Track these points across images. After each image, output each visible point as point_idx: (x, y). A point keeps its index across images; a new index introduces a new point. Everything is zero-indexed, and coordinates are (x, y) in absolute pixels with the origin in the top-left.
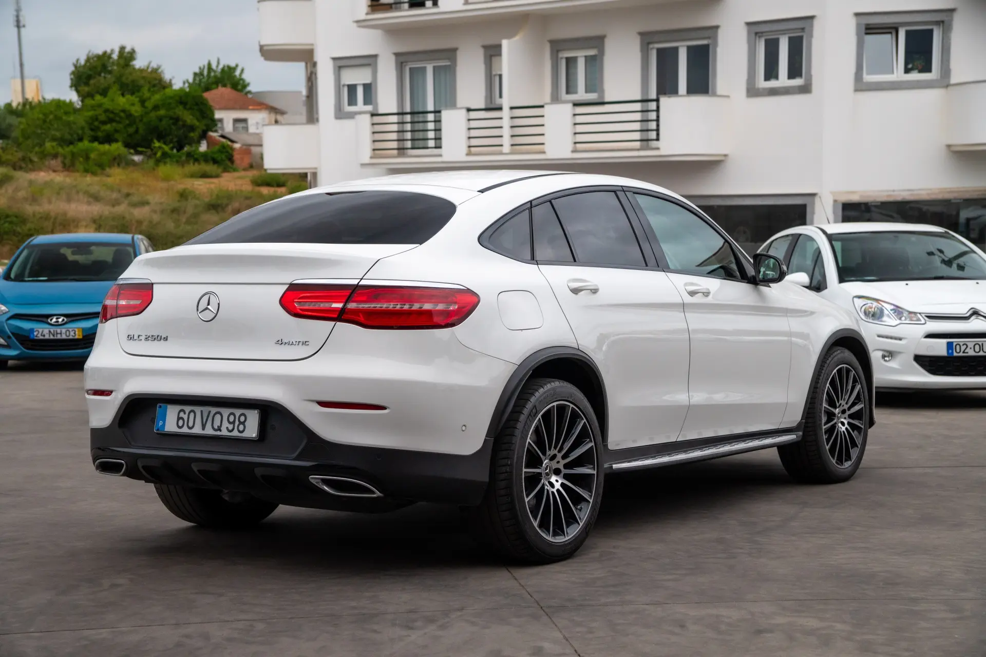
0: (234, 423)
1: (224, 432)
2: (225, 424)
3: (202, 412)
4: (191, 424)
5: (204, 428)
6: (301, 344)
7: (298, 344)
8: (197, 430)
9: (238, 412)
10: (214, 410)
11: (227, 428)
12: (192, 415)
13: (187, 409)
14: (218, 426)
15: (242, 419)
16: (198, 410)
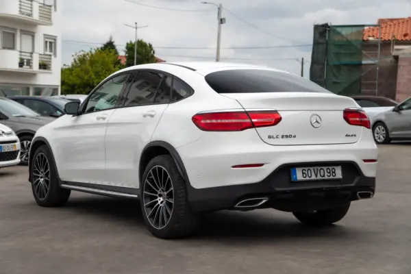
0: (330, 173)
1: (326, 177)
2: (326, 174)
3: (314, 169)
4: (310, 176)
5: (316, 176)
7: (353, 136)
8: (313, 177)
9: (331, 168)
10: (319, 168)
11: (328, 175)
12: (309, 172)
13: (306, 169)
14: (323, 175)
15: (333, 170)
16: (312, 169)
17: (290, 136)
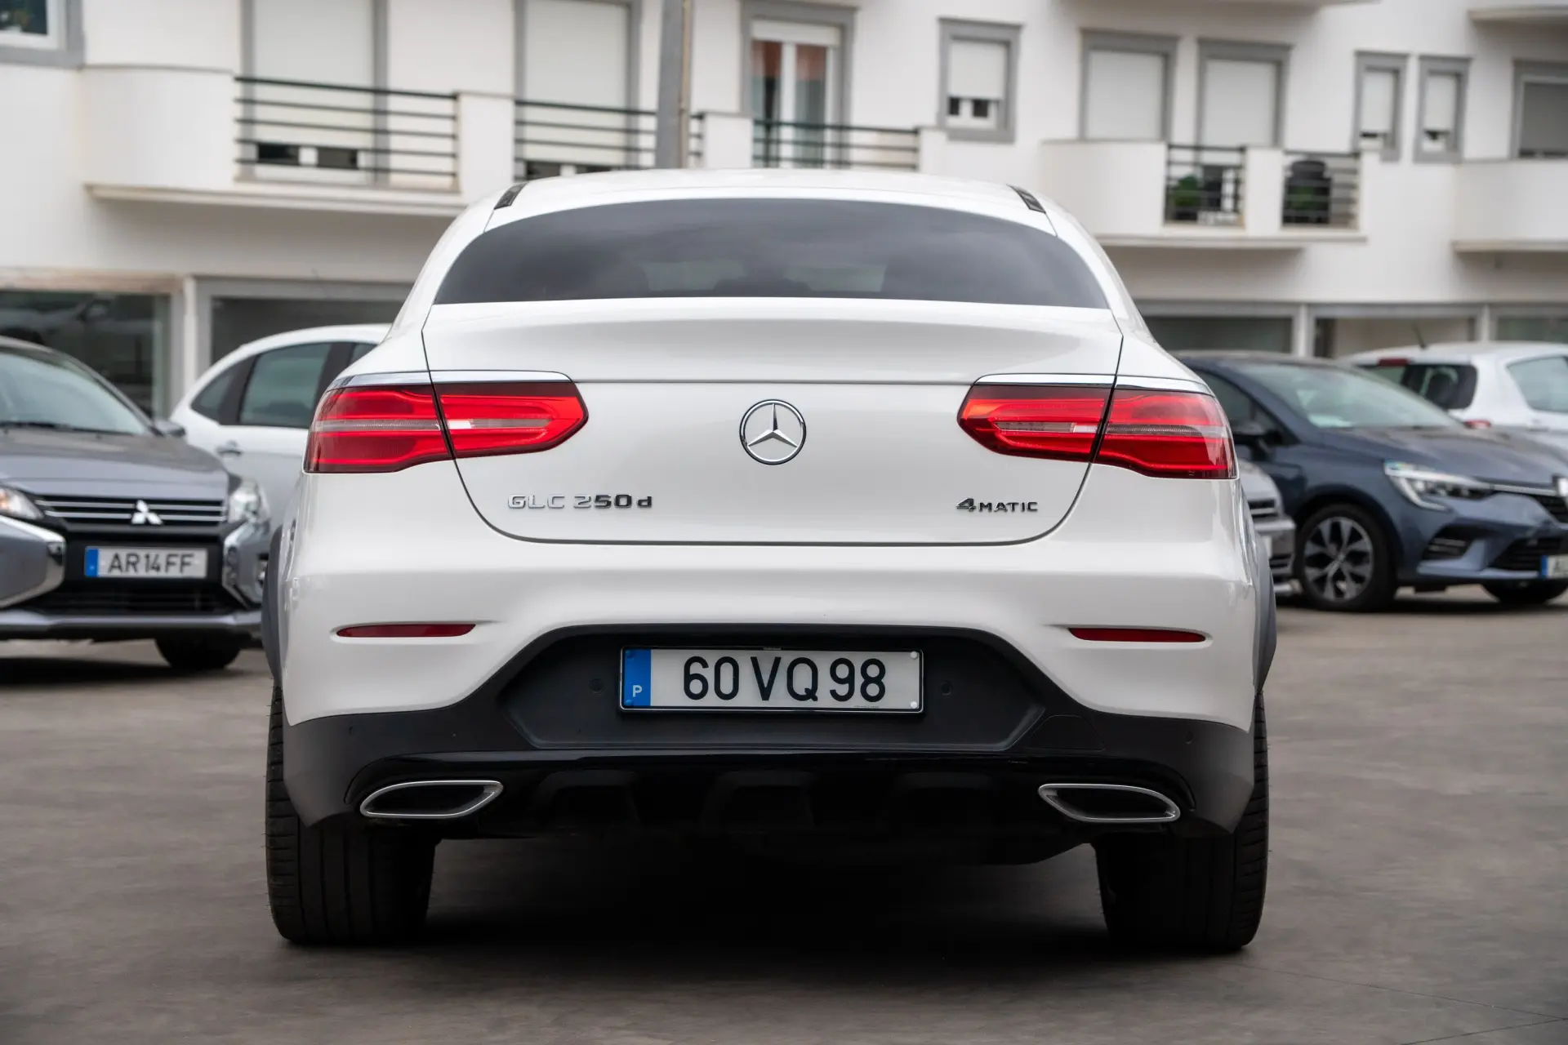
0: (850, 680)
1: (824, 701)
2: (826, 684)
3: (754, 661)
4: (726, 687)
5: (765, 693)
6: (1018, 508)
7: (1013, 509)
8: (748, 698)
9: (858, 659)
10: (787, 657)
11: (833, 693)
12: (727, 668)
13: (712, 657)
14: (807, 690)
15: (873, 671)
16: (744, 658)
17: (623, 501)
